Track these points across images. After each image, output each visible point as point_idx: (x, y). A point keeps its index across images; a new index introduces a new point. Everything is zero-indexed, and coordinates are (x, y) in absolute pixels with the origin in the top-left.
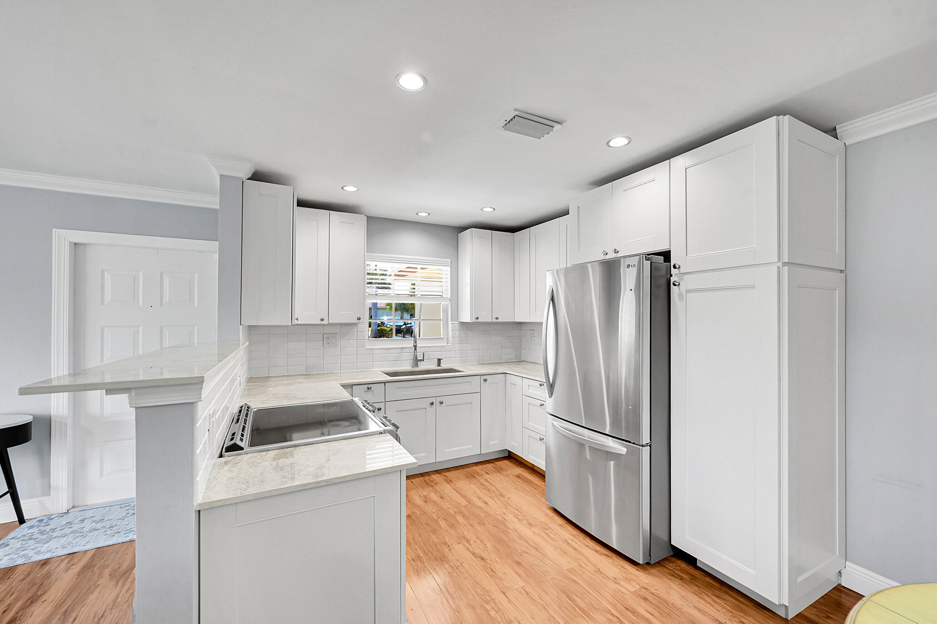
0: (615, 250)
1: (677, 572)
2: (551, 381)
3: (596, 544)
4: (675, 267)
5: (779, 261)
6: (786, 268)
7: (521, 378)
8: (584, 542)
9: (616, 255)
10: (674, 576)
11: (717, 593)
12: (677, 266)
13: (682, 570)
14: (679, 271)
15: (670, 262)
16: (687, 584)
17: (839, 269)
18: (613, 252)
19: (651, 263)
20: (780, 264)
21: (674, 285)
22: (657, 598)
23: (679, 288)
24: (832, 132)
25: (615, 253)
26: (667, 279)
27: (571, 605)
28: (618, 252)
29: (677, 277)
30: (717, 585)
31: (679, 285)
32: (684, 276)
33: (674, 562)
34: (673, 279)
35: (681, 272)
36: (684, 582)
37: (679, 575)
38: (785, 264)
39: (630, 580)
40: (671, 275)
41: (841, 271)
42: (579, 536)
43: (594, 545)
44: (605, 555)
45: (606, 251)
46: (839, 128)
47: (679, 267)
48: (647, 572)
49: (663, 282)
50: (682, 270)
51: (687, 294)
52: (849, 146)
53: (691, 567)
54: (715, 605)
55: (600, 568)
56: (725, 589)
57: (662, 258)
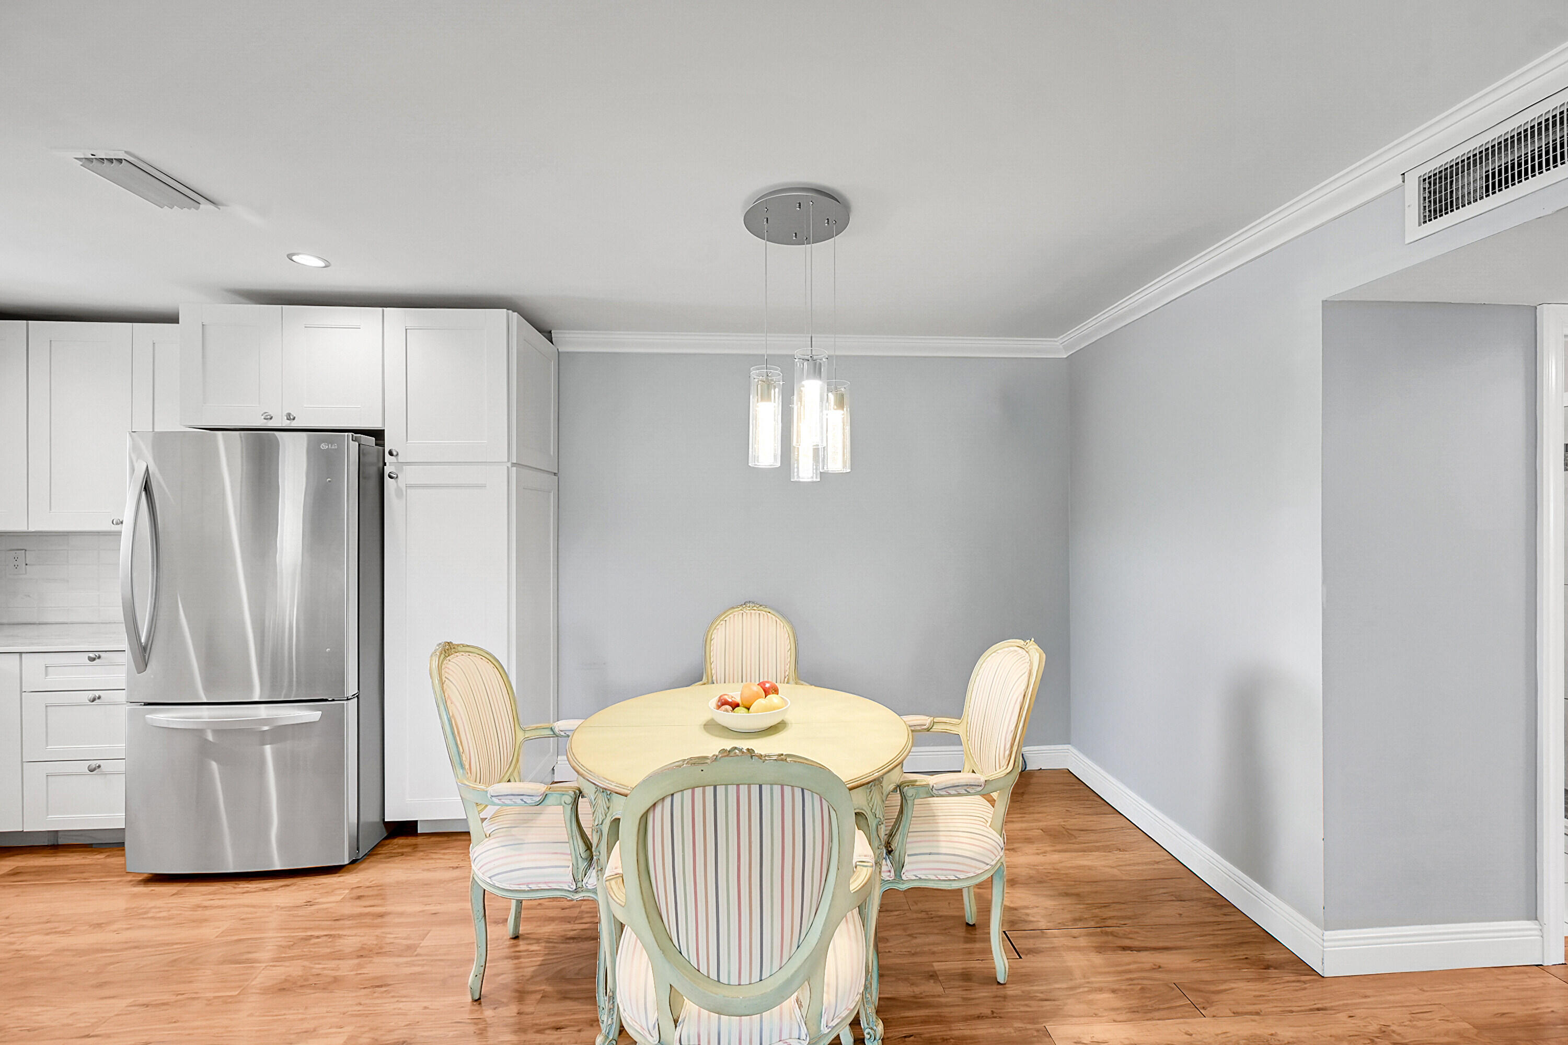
0: (289, 414)
1: (394, 851)
2: (143, 640)
3: (260, 883)
4: (391, 453)
5: (508, 461)
6: (514, 468)
7: (17, 656)
8: (238, 890)
9: (290, 423)
10: (392, 857)
11: (446, 845)
12: (395, 453)
13: (403, 846)
14: (397, 459)
15: (383, 446)
16: (411, 856)
17: (553, 471)
18: (285, 418)
19: (359, 445)
20: (509, 465)
21: (390, 477)
22: (375, 888)
23: (397, 482)
24: (548, 335)
25: (288, 419)
26: (379, 468)
27: (244, 967)
28: (294, 419)
29: (393, 467)
30: (445, 839)
31: (397, 477)
32: (404, 467)
33: (388, 844)
34: (387, 470)
35: (400, 461)
36: (407, 856)
37: (398, 853)
38: (513, 465)
39: (332, 891)
40: (385, 464)
41: (555, 473)
42: (222, 889)
43: (258, 885)
44: (282, 886)
45: (270, 413)
46: (554, 333)
47: (397, 455)
48: (355, 871)
49: (373, 471)
50: (401, 459)
51: (408, 490)
52: (562, 352)
53: (410, 838)
54: (446, 857)
55: (278, 904)
56: (454, 838)
57: (373, 440)
